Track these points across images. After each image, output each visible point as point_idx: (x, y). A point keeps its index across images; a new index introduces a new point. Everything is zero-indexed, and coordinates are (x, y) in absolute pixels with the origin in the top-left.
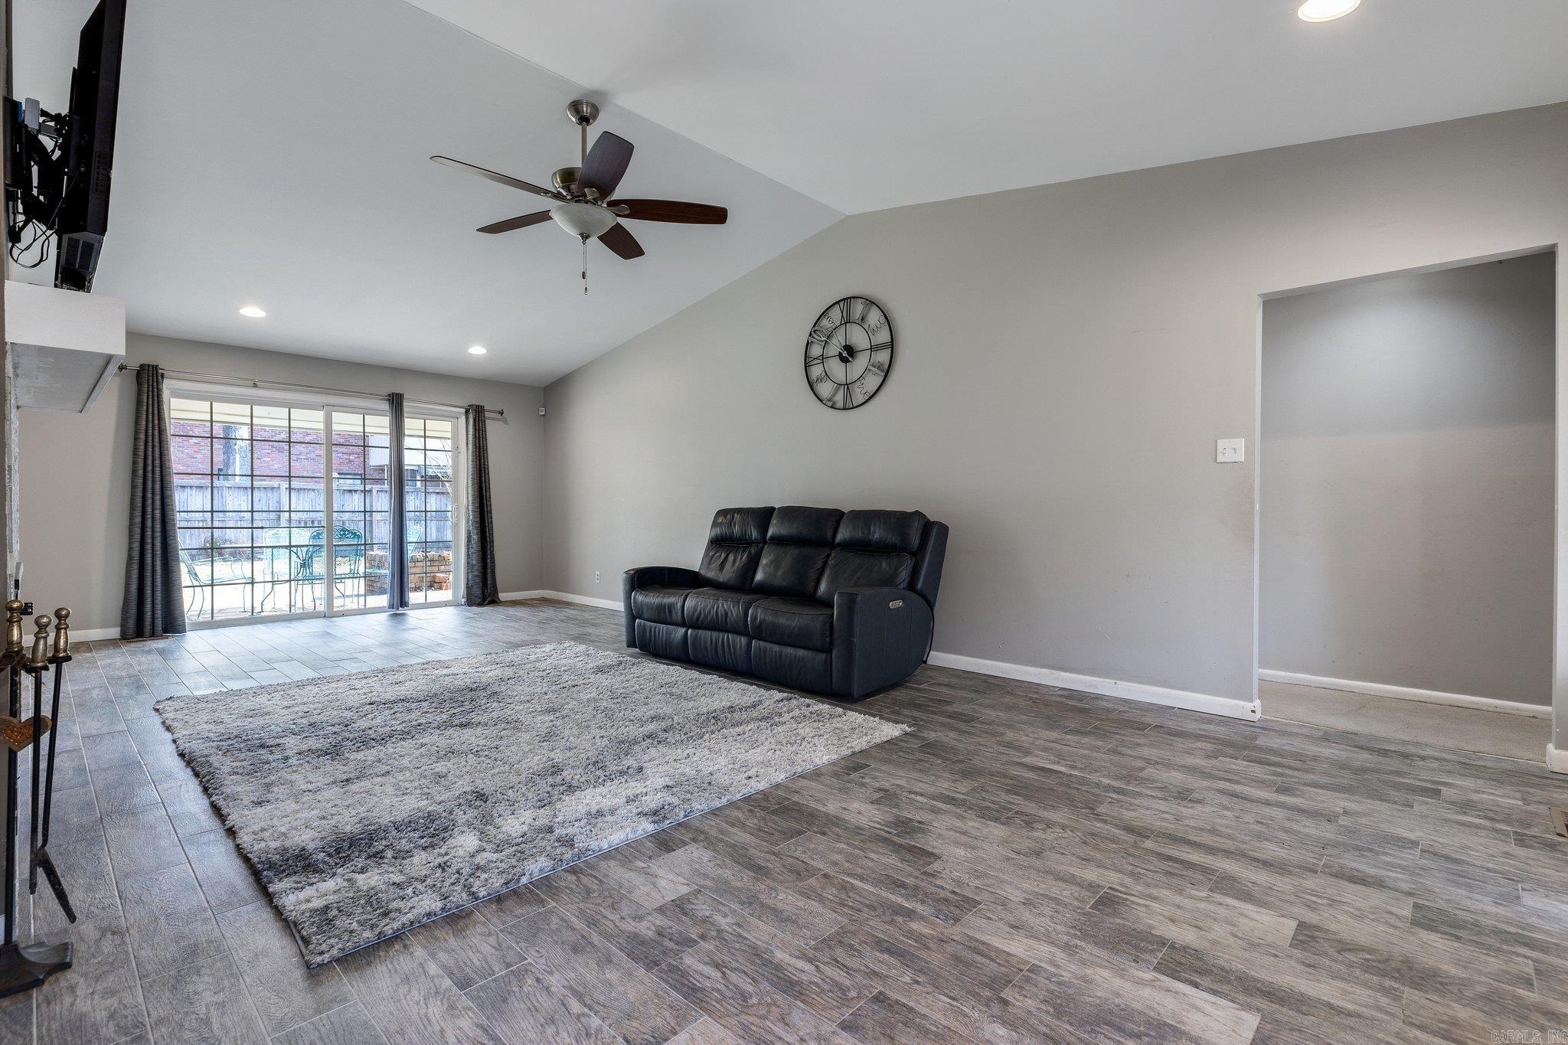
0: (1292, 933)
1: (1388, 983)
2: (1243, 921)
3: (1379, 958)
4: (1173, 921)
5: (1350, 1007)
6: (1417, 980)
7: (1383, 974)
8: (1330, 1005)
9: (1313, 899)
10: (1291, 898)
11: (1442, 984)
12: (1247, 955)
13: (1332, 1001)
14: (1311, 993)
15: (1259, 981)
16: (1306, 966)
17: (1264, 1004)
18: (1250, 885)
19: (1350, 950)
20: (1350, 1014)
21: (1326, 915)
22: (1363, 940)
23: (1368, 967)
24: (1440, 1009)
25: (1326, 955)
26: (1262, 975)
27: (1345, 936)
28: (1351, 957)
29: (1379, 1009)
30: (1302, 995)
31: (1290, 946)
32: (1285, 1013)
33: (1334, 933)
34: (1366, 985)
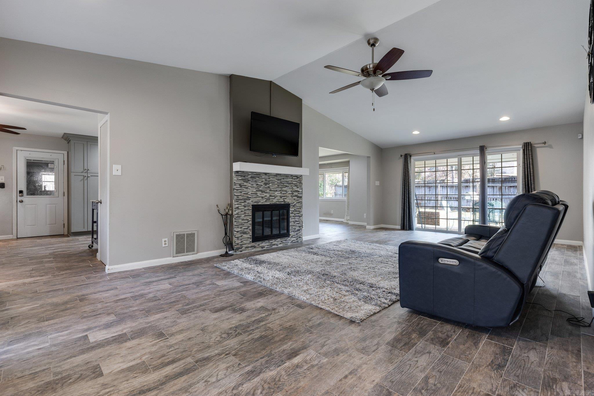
0: (102, 369)
1: (60, 376)
2: (121, 360)
3: (66, 384)
4: (139, 344)
5: (69, 360)
6: (49, 385)
7: (62, 378)
8: (75, 356)
9: (107, 390)
10: (115, 383)
11: (39, 391)
12: (108, 352)
13: (75, 358)
14: (82, 356)
15: (98, 348)
16: (89, 362)
17: (92, 345)
18: (136, 375)
19: (78, 378)
20: (68, 358)
21: (96, 386)
22: (75, 386)
23: (69, 377)
24: (38, 380)
25: (85, 370)
26: (99, 350)
27: (83, 383)
28: (77, 376)
29: (59, 366)
30: (84, 354)
31: (99, 364)
32: (85, 347)
33: (87, 381)
34: (67, 370)
